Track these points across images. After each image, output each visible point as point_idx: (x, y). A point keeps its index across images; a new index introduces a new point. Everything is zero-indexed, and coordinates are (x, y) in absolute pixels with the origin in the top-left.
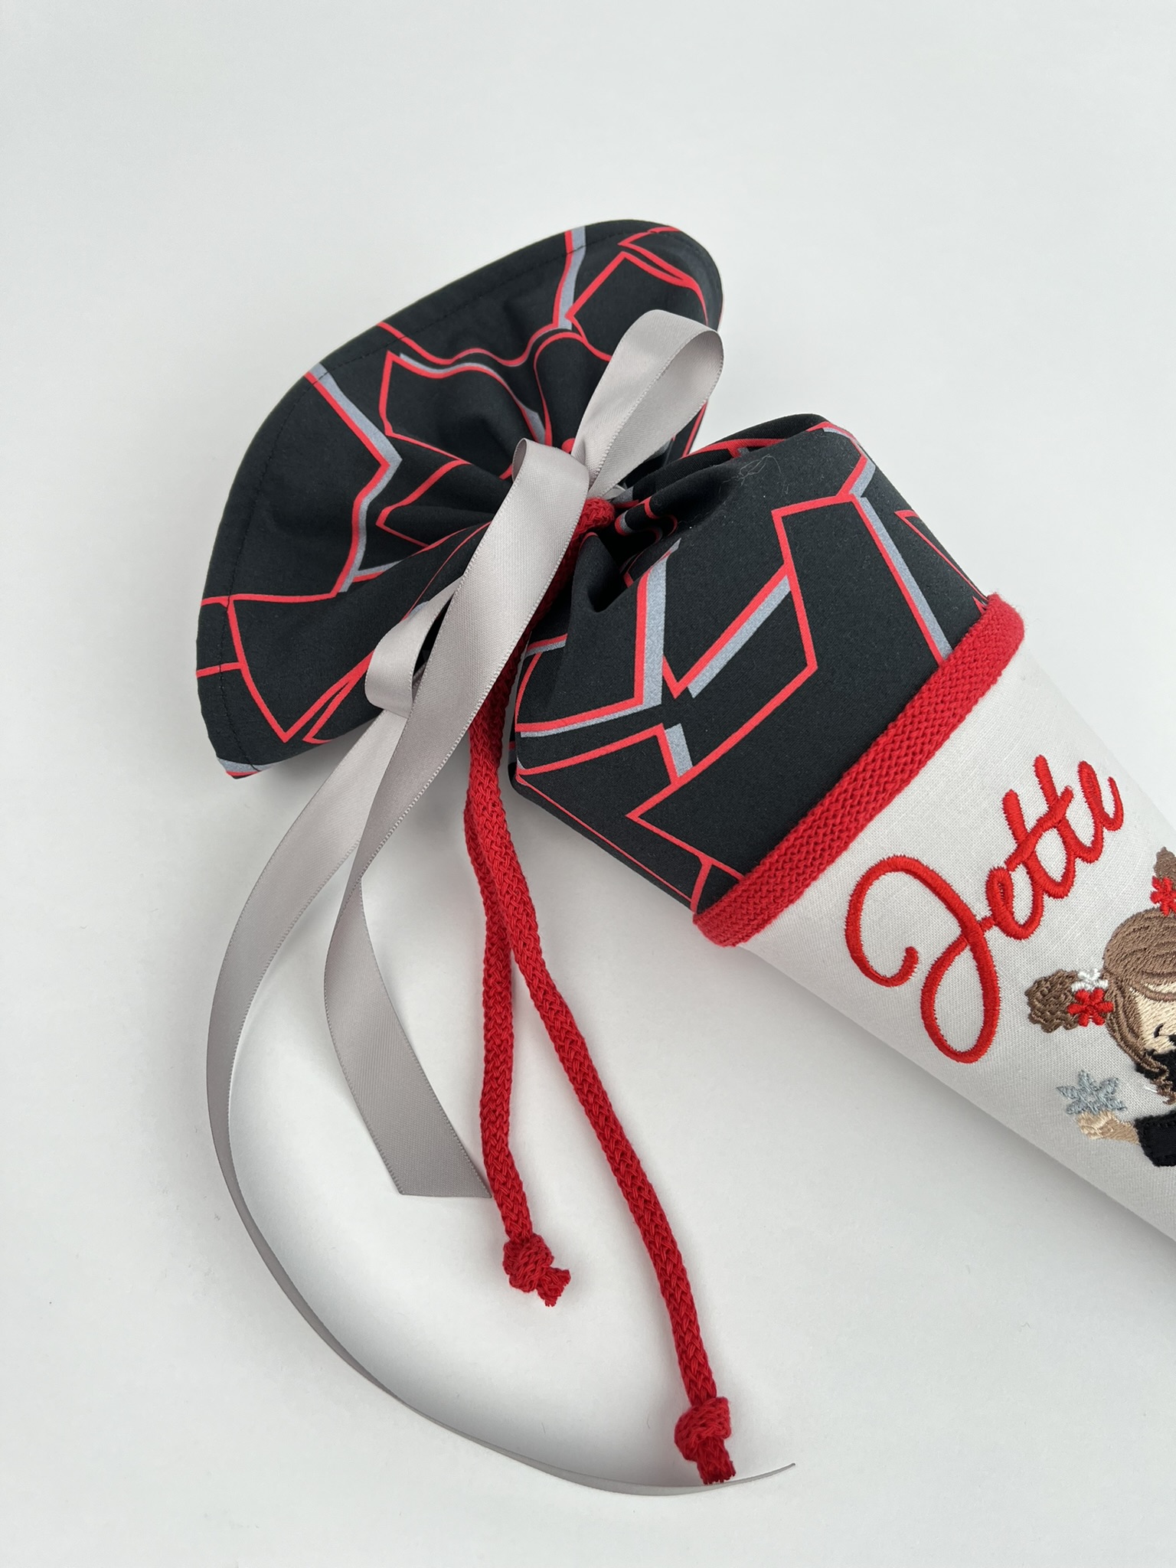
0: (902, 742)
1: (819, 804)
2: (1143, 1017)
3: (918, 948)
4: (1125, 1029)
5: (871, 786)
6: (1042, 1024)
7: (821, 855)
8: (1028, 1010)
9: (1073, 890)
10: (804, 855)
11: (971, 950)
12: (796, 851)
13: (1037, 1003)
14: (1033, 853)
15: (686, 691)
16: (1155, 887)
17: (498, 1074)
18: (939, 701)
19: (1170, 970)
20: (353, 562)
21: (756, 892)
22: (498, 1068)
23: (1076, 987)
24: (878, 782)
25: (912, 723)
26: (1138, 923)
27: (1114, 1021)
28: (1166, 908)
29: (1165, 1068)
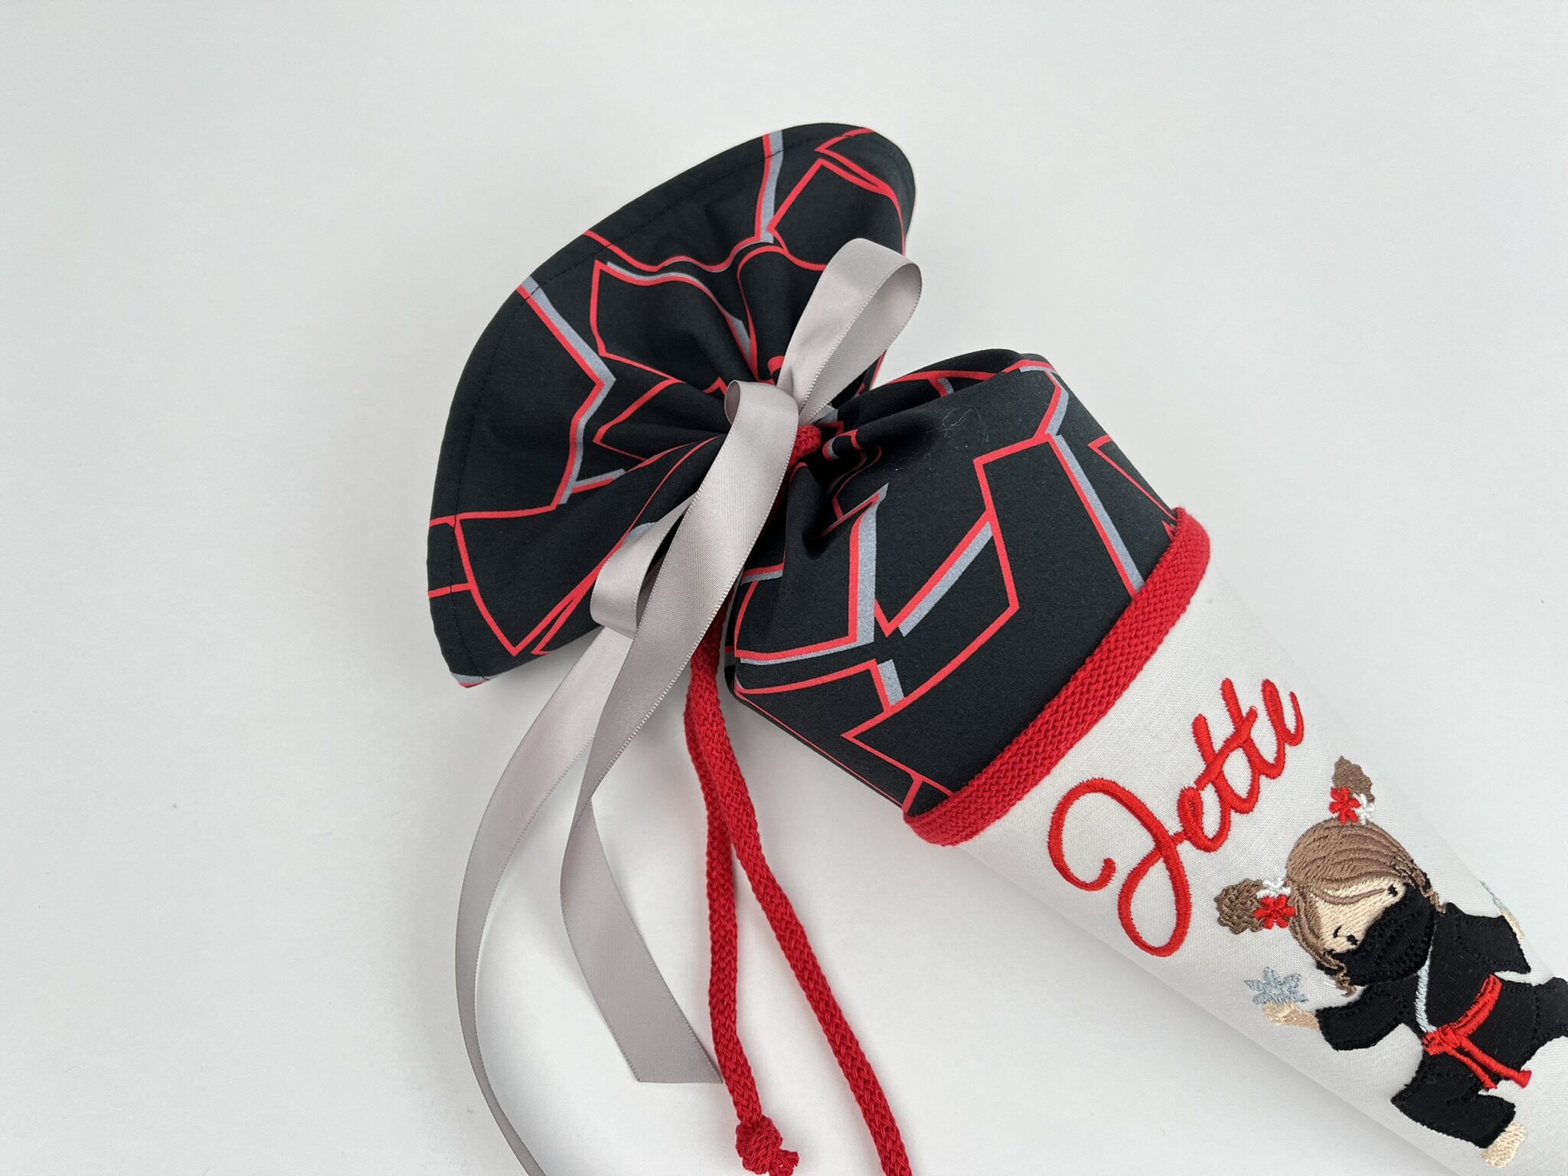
0: (1099, 676)
1: (1022, 733)
2: (1322, 920)
3: (1116, 860)
4: (1307, 931)
5: (1071, 718)
6: (1230, 926)
7: (1025, 779)
8: (1218, 914)
9: (1258, 805)
10: (1009, 779)
11: (1165, 862)
12: (1002, 775)
13: (1225, 908)
14: (1221, 773)
15: (897, 631)
16: (1334, 798)
18: (1133, 636)
19: (1347, 875)
20: (570, 473)
21: (965, 809)
23: (1261, 894)
24: (1077, 714)
25: (1108, 658)
26: (1317, 833)
27: (1296, 924)
28: (1343, 817)
29: (1344, 965)
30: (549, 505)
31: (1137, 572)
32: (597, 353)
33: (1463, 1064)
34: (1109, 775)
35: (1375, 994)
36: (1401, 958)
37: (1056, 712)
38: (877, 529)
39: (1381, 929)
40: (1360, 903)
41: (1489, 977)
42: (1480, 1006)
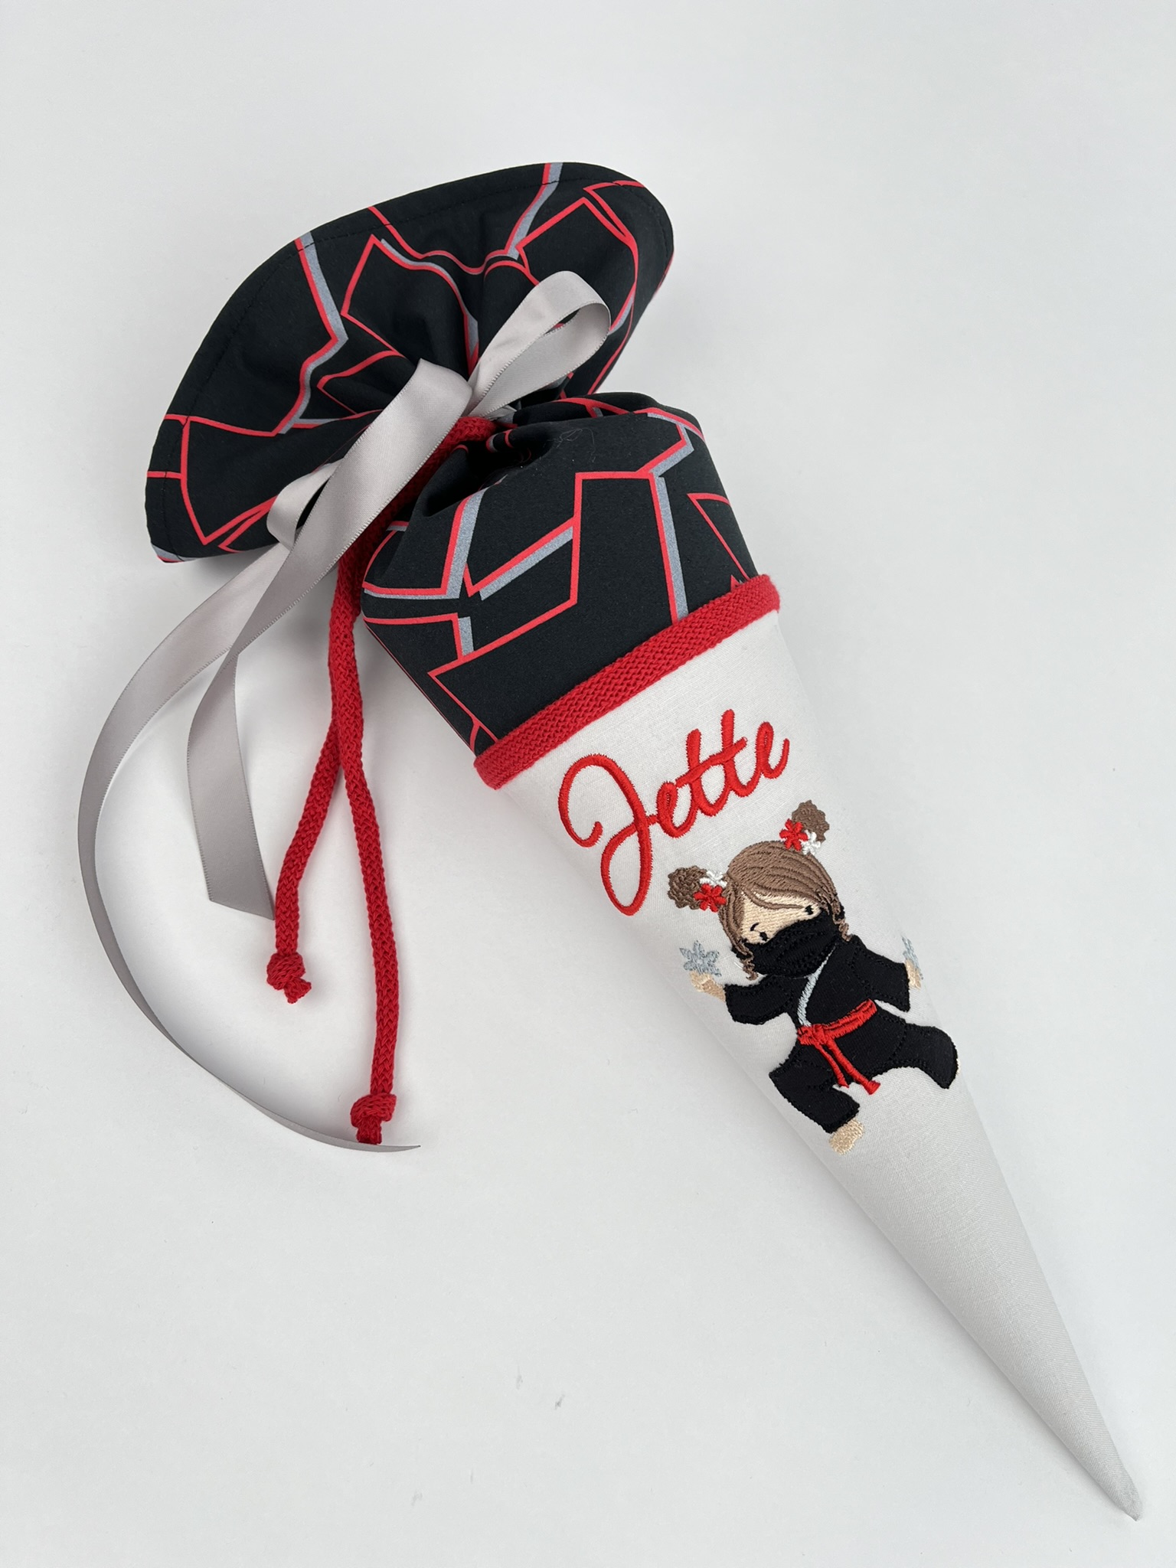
0: (622, 673)
1: (553, 702)
2: (746, 915)
3: (603, 825)
4: (731, 919)
5: (591, 700)
6: (676, 900)
7: (548, 740)
8: (668, 888)
9: (721, 812)
10: (536, 736)
11: (638, 835)
13: (674, 884)
14: (699, 779)
15: (478, 594)
16: (787, 827)
17: (305, 836)
18: (660, 650)
19: (776, 887)
20: (296, 411)
22: (306, 831)
23: (703, 881)
24: (596, 698)
25: (634, 662)
26: (763, 849)
27: (725, 911)
28: (789, 844)
29: (752, 953)
30: (271, 431)
31: (686, 605)
32: (340, 312)
33: (826, 1059)
34: (612, 755)
35: (771, 983)
36: (798, 961)
37: (582, 693)
38: (480, 506)
39: (789, 935)
40: (780, 910)
41: (868, 1000)
42: (851, 1019)
